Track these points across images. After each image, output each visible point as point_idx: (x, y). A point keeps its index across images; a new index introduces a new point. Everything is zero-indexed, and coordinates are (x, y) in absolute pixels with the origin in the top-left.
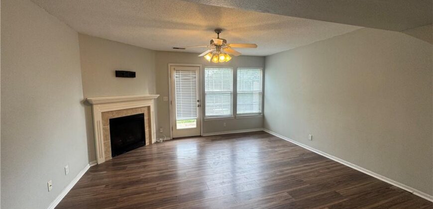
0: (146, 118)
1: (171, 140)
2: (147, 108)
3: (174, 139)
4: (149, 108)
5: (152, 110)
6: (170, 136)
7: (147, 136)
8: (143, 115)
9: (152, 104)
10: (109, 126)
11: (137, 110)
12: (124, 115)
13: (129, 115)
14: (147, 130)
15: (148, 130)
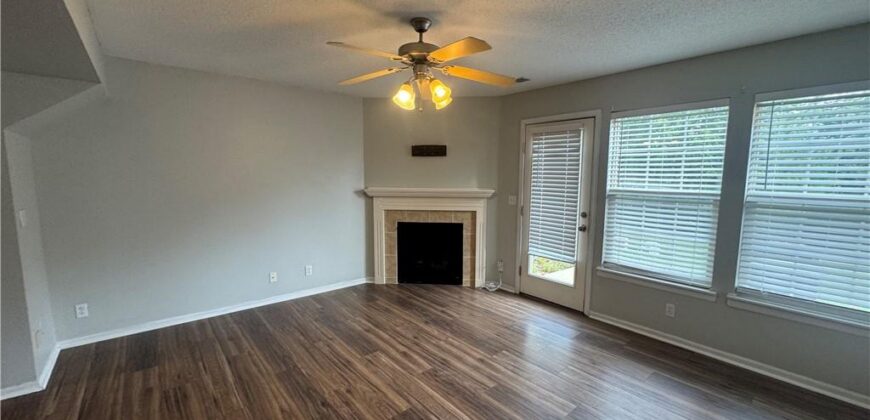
0: (466, 234)
1: (514, 295)
2: (469, 215)
3: (523, 296)
4: (474, 214)
5: (481, 220)
6: (514, 286)
7: (466, 268)
8: (460, 226)
9: (481, 209)
10: (396, 233)
11: (447, 214)
12: (422, 221)
13: (430, 221)
14: (466, 257)
15: (469, 257)
